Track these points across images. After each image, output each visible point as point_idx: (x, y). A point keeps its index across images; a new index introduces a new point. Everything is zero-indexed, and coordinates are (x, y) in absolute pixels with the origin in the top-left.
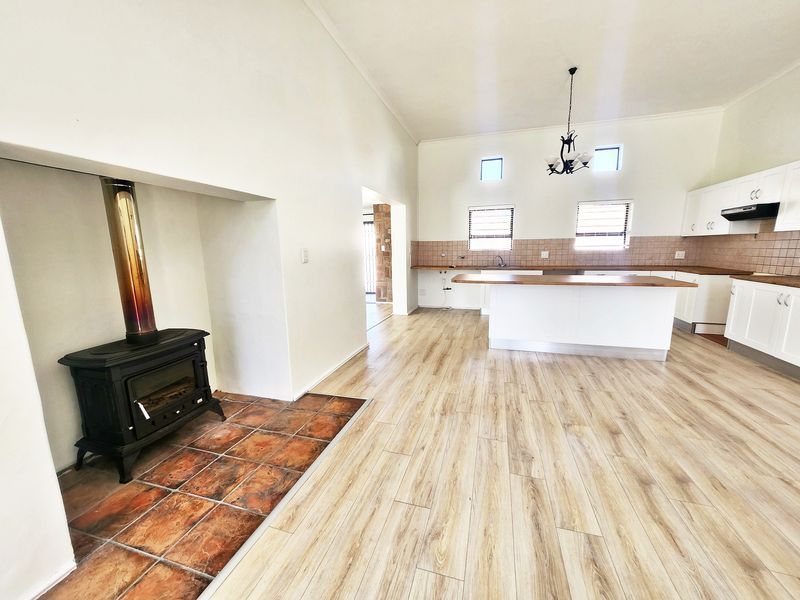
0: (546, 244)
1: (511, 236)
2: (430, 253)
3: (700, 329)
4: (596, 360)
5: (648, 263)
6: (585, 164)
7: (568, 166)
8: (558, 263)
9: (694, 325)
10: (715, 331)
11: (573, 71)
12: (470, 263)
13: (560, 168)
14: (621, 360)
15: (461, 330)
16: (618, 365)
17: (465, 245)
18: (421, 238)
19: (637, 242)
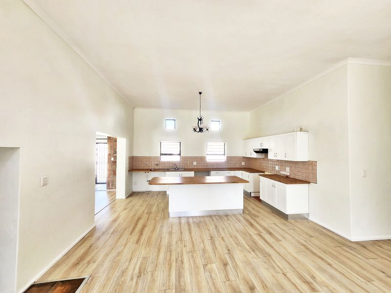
0: (196, 158)
1: (180, 154)
2: (140, 162)
3: (253, 195)
4: (217, 217)
5: (233, 167)
6: (207, 129)
7: (201, 130)
8: (200, 167)
9: (250, 193)
10: (257, 195)
11: (200, 93)
12: (161, 168)
13: (198, 130)
14: (227, 216)
15: (155, 206)
16: (225, 218)
17: (157, 158)
18: (135, 154)
19: (229, 159)
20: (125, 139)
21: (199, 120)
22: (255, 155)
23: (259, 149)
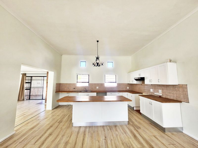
0: (98, 85)
1: (89, 82)
2: (64, 87)
3: (135, 109)
5: (122, 90)
6: (102, 64)
9: (133, 107)
10: (138, 109)
11: (98, 41)
12: (77, 90)
14: (116, 126)
19: (119, 85)
20: (54, 72)
21: (97, 58)
22: (135, 82)
23: (138, 78)
